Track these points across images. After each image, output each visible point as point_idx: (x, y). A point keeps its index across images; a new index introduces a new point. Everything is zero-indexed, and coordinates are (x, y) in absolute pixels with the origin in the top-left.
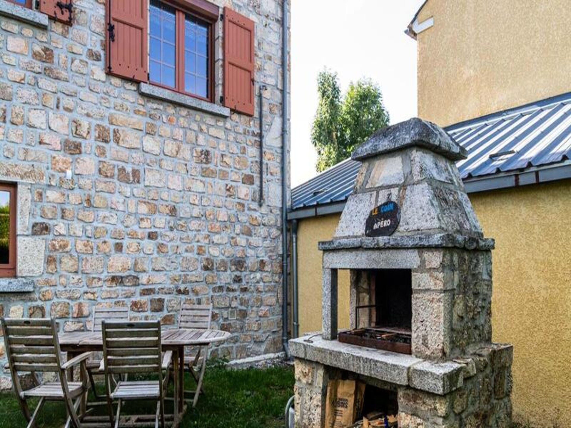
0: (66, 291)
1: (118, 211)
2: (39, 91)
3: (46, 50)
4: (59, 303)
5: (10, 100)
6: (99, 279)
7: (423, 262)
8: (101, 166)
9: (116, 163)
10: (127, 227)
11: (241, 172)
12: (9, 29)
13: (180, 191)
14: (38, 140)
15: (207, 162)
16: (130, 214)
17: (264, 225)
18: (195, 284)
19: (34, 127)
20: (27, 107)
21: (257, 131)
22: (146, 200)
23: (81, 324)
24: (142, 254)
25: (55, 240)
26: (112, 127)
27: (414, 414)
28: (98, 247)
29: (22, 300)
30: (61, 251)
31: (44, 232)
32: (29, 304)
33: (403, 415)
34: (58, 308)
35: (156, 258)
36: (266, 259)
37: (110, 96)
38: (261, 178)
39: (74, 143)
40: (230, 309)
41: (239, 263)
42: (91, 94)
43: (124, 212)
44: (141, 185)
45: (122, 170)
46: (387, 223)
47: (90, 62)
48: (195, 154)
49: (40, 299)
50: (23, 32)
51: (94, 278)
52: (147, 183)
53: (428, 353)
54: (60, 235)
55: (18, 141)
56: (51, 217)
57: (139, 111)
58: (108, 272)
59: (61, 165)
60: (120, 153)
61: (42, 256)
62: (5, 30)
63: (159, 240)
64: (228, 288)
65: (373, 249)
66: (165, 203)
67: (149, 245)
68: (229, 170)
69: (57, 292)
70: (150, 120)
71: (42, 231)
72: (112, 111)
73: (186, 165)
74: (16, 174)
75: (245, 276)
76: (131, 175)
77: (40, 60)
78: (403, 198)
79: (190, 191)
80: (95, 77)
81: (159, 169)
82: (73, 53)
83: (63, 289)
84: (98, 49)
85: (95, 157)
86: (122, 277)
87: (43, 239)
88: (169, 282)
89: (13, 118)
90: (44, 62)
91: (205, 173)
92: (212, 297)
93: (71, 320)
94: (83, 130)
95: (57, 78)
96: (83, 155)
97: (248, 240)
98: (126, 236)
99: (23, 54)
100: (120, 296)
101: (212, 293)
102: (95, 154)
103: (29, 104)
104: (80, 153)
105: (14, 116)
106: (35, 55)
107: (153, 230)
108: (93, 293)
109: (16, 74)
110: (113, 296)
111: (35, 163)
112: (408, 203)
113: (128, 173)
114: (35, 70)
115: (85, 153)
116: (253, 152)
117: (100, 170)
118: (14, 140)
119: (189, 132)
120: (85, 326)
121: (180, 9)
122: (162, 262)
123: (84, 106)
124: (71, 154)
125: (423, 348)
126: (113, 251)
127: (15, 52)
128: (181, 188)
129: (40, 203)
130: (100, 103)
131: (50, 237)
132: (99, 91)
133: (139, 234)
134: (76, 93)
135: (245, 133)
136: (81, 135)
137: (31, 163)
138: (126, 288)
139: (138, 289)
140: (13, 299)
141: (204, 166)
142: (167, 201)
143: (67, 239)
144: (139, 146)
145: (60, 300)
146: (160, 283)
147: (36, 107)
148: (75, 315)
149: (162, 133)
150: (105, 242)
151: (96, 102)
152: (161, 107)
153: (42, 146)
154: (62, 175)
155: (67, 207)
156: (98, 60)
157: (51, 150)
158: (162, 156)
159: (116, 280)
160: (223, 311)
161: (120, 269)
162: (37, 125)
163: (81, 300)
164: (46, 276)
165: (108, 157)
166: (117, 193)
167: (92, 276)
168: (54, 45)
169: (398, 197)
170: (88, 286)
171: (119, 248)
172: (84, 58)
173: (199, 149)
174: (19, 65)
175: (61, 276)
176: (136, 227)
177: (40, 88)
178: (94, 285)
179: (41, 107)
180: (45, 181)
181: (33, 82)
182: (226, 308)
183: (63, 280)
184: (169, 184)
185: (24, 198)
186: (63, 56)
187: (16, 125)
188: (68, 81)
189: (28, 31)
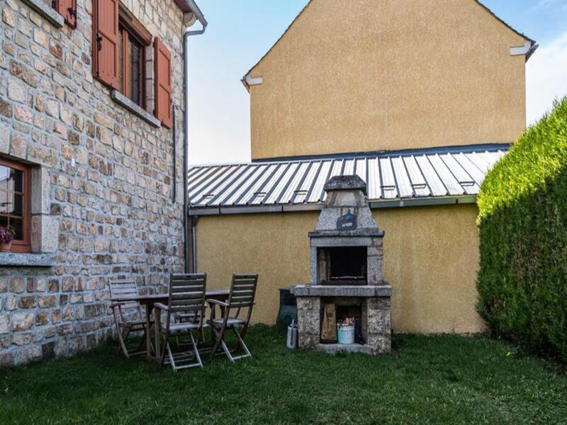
0: (71, 266)
1: (100, 198)
2: (53, 83)
3: (58, 46)
4: (67, 277)
5: (36, 88)
6: (90, 257)
7: (373, 243)
8: (90, 158)
9: (99, 156)
10: (105, 213)
11: (163, 173)
12: (35, 22)
13: (133, 185)
14: (53, 128)
15: (147, 164)
16: (107, 202)
17: (175, 218)
18: (141, 264)
19: (51, 116)
20: (47, 96)
21: (172, 142)
22: (116, 191)
23: (80, 297)
24: (113, 237)
25: (64, 221)
26: (96, 125)
27: (376, 308)
28: (89, 229)
29: (45, 274)
30: (68, 230)
31: (58, 213)
32: (49, 277)
33: (370, 310)
34: (67, 282)
35: (121, 241)
36: (176, 245)
37: (94, 97)
38: (174, 180)
39: (74, 134)
40: (159, 286)
41: (163, 248)
42: (84, 93)
43: (103, 199)
44: (112, 177)
45: (102, 163)
46: (350, 224)
47: (84, 64)
48: (141, 155)
49: (56, 274)
50: (44, 27)
51: (87, 256)
52: (116, 176)
53: (376, 282)
54: (68, 216)
55: (41, 127)
56: (61, 199)
57: (111, 113)
58: (95, 252)
59: (67, 154)
60: (101, 149)
61: (57, 235)
62: (32, 22)
63: (122, 226)
64: (158, 268)
65: (347, 237)
66: (126, 195)
67: (117, 229)
68: (158, 171)
69: (66, 268)
70: (116, 122)
71: (56, 212)
72: (96, 110)
73: (136, 164)
74: (40, 157)
75: (167, 259)
76: (107, 168)
77: (55, 56)
78: (358, 213)
79: (138, 186)
80: (87, 79)
81: (121, 164)
82: (74, 54)
83: (70, 265)
84: (88, 54)
85: (86, 149)
86: (103, 256)
87: (58, 219)
88: (128, 261)
89: (38, 104)
90: (57, 57)
91: (146, 172)
92: (150, 276)
93: (74, 293)
94: (80, 125)
95: (64, 74)
96: (80, 146)
97: (167, 230)
98: (104, 221)
99: (44, 47)
100: (102, 273)
101: (150, 273)
102: (87, 146)
103: (47, 93)
104: (78, 144)
105: (39, 103)
106: (51, 49)
107: (120, 217)
108: (87, 270)
109: (40, 64)
110: (99, 272)
111: (52, 149)
112: (361, 216)
113: (105, 166)
114: (51, 63)
115: (81, 145)
116: (169, 157)
117: (89, 161)
118: (38, 125)
119: (137, 136)
120: (82, 299)
121: (127, 28)
122: (124, 246)
123: (80, 103)
124: (73, 144)
125: (374, 281)
126: (98, 234)
127: (39, 44)
128: (133, 183)
129: (54, 186)
130: (89, 102)
131: (61, 217)
132: (89, 91)
133: (112, 219)
134: (76, 90)
135: (165, 143)
136: (79, 128)
137: (49, 149)
138: (105, 266)
139: (111, 267)
140: (39, 273)
141: (145, 166)
142: (126, 193)
143: (71, 220)
144: (111, 144)
145: (68, 275)
146: (123, 263)
147: (52, 97)
148: (77, 289)
149: (124, 135)
150: (93, 225)
151: (87, 100)
152: (123, 112)
153: (55, 134)
154: (68, 162)
155: (71, 191)
156: (88, 64)
157: (61, 138)
158: (123, 154)
159: (100, 258)
160: (155, 286)
161: (102, 249)
162: (53, 114)
163: (80, 276)
164: (59, 253)
165: (94, 150)
166: (99, 182)
167: (86, 254)
168: (63, 43)
169: (354, 212)
170: (84, 263)
171: (101, 230)
172: (80, 59)
173: (143, 151)
174: (42, 56)
175: (68, 253)
176: (109, 213)
177: (54, 81)
178: (88, 262)
179: (54, 98)
180: (58, 166)
181: (50, 74)
182: (157, 285)
183: (69, 257)
184: (128, 178)
185: (45, 181)
186: (68, 55)
187: (39, 111)
188: (71, 78)
189: (48, 27)
